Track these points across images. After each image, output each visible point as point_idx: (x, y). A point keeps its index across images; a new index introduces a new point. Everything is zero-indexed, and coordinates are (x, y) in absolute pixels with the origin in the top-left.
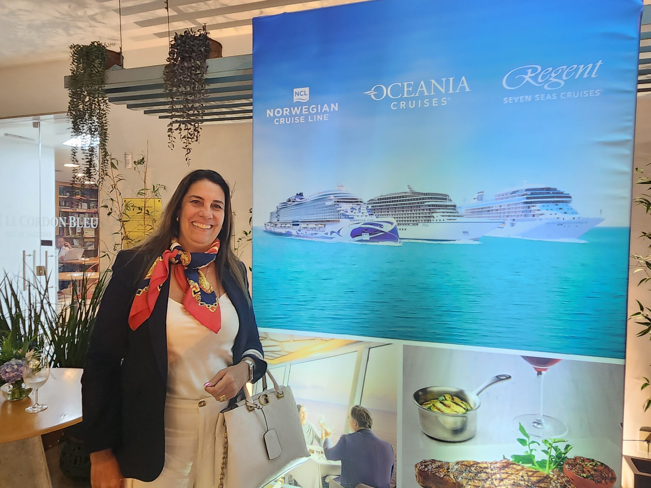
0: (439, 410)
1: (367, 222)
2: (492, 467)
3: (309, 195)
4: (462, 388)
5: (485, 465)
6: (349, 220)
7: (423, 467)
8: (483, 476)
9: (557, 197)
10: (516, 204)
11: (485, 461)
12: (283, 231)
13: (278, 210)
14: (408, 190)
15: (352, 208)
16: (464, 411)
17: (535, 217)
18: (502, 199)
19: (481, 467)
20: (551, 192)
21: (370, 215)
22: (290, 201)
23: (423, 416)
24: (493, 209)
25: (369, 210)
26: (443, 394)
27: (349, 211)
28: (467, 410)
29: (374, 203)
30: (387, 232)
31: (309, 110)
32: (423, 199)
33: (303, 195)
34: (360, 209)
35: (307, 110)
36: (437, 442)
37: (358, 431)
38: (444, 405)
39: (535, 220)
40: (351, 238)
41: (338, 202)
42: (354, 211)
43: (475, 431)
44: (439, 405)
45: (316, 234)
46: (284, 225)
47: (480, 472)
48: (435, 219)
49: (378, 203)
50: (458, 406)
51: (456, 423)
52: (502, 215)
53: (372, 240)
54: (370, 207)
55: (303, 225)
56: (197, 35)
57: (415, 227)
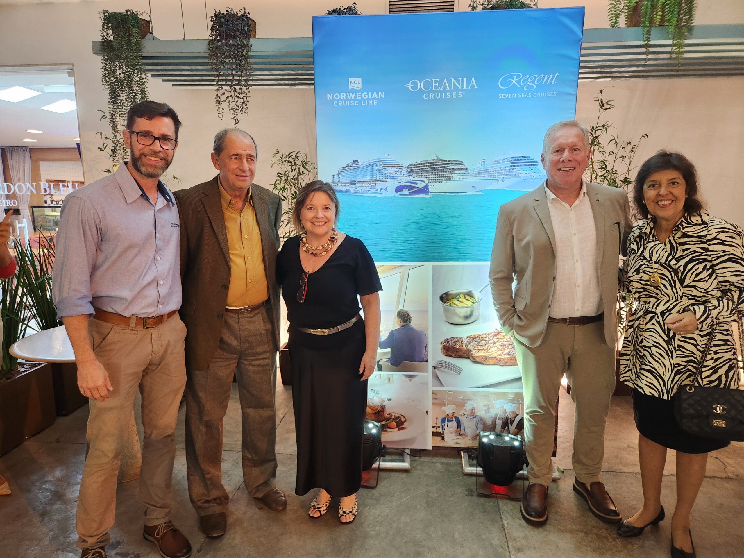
0: (456, 305)
1: (406, 181)
2: (489, 336)
3: (362, 162)
4: (470, 289)
5: (485, 336)
6: (394, 180)
7: (446, 343)
8: (484, 342)
9: (530, 162)
10: (505, 167)
11: (485, 333)
12: (344, 189)
13: (339, 173)
14: (435, 158)
15: (396, 171)
16: (472, 304)
17: (517, 176)
18: (497, 164)
19: (482, 338)
20: (526, 159)
21: (409, 176)
22: (348, 166)
23: (446, 311)
24: (492, 170)
25: (408, 173)
26: (458, 294)
27: (394, 173)
28: (474, 303)
29: (412, 167)
30: (421, 188)
31: (361, 96)
32: (446, 164)
33: (359, 161)
34: (401, 172)
35: (360, 96)
36: (455, 326)
37: (402, 326)
38: (459, 301)
39: (517, 177)
40: (395, 193)
41: (385, 167)
42: (397, 173)
43: (479, 315)
44: (456, 302)
45: (369, 190)
46: (344, 185)
47: (482, 341)
48: (453, 178)
49: (415, 167)
50: (468, 301)
51: (466, 312)
52: (497, 175)
53: (410, 194)
54: (409, 171)
55: (359, 184)
56: (239, 15)
57: (441, 184)
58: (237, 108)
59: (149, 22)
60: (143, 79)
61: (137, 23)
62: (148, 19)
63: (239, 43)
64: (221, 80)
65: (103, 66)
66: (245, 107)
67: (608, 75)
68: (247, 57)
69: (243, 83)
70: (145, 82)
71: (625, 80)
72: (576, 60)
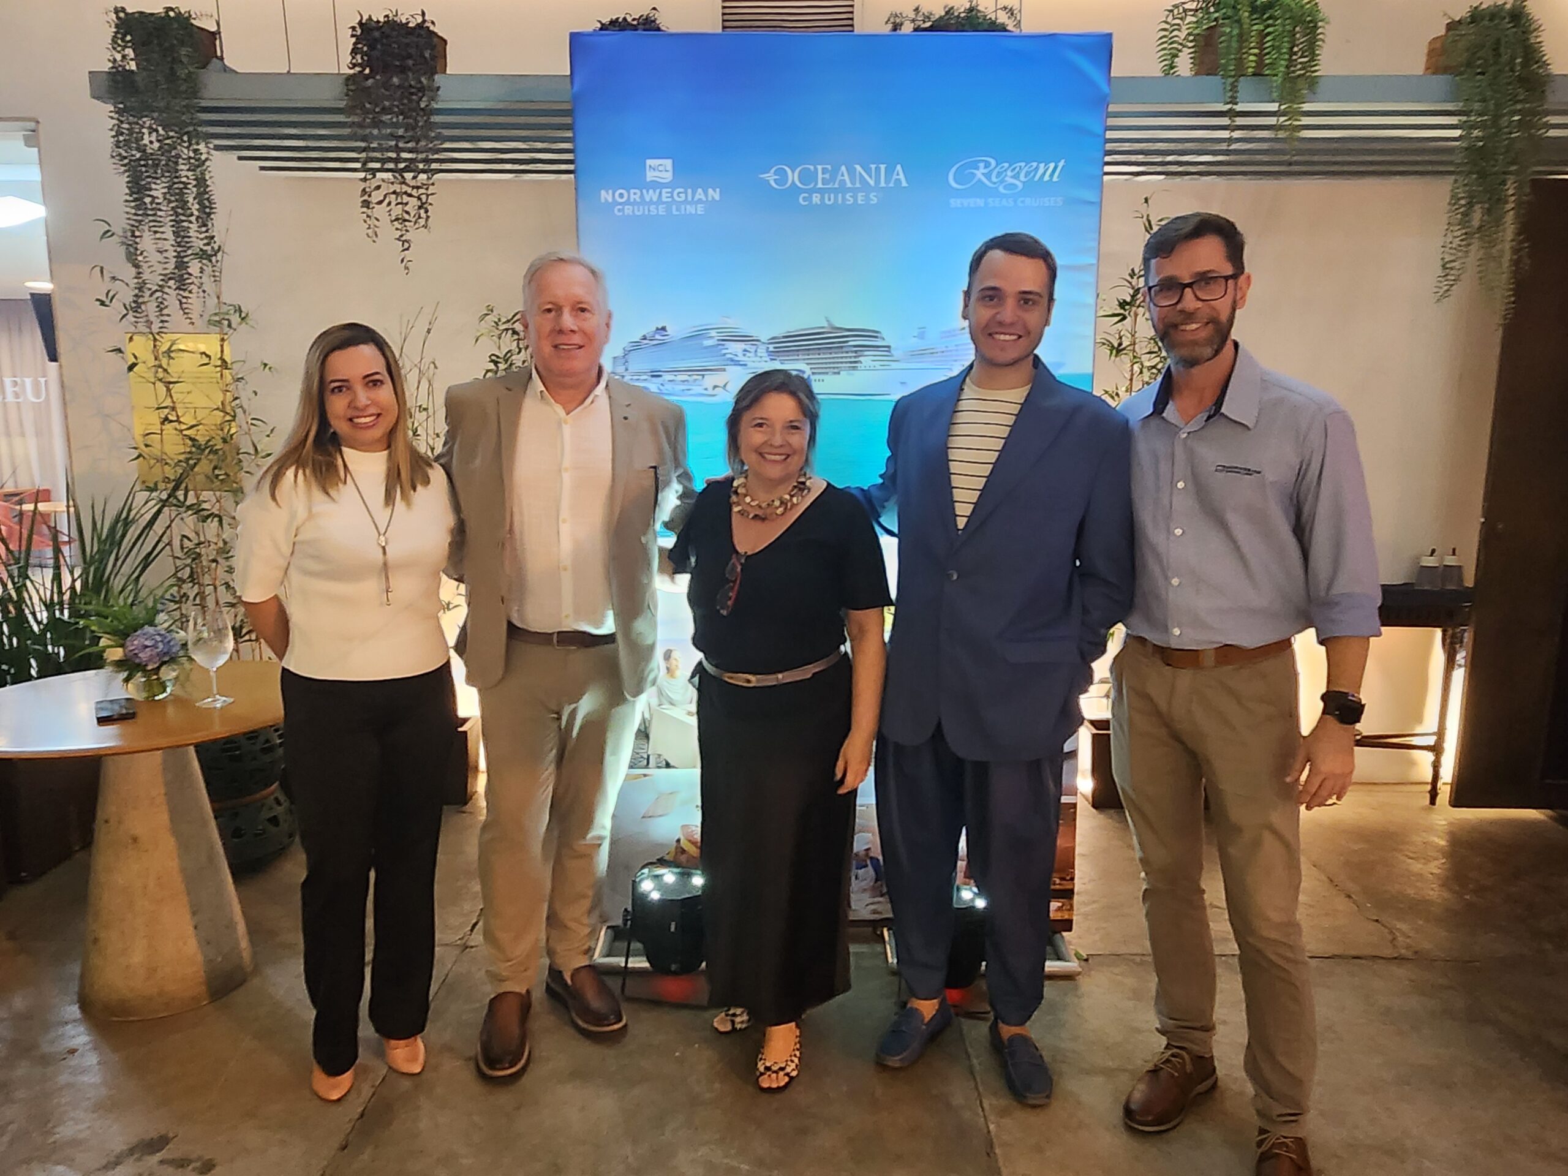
3: (675, 331)
6: (739, 368)
13: (627, 353)
14: (826, 325)
15: (745, 350)
18: (948, 337)
21: (772, 359)
22: (645, 339)
24: (938, 350)
25: (770, 353)
27: (740, 354)
29: (777, 343)
31: (672, 197)
32: (847, 336)
33: (667, 329)
34: (756, 351)
35: (669, 195)
41: (722, 340)
42: (748, 354)
45: (689, 390)
46: (638, 377)
48: (862, 365)
49: (783, 342)
52: (949, 359)
54: (771, 349)
55: (667, 377)
56: (411, 25)
57: (837, 376)
58: (407, 217)
59: (214, 35)
60: (201, 154)
61: (191, 36)
62: (214, 29)
63: (412, 83)
64: (373, 160)
65: (114, 126)
66: (423, 215)
67: (1159, 169)
68: (429, 112)
69: (421, 166)
70: (207, 159)
71: (1191, 179)
72: (1099, 136)
